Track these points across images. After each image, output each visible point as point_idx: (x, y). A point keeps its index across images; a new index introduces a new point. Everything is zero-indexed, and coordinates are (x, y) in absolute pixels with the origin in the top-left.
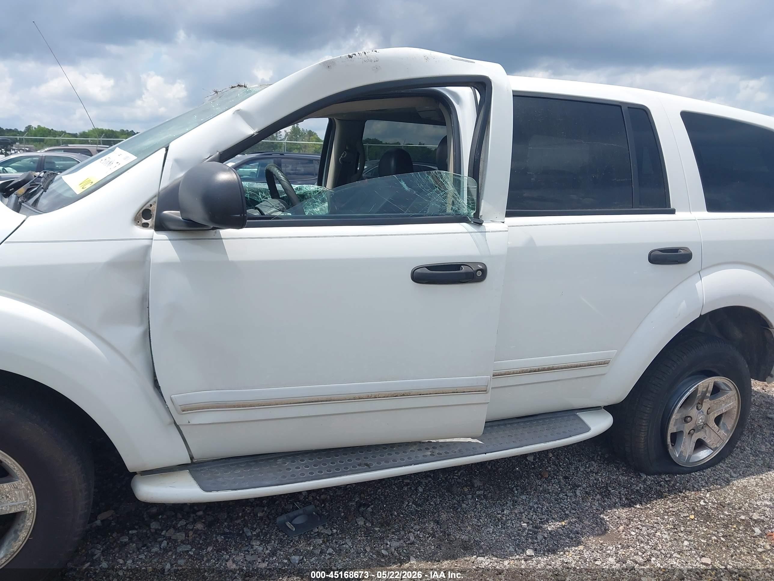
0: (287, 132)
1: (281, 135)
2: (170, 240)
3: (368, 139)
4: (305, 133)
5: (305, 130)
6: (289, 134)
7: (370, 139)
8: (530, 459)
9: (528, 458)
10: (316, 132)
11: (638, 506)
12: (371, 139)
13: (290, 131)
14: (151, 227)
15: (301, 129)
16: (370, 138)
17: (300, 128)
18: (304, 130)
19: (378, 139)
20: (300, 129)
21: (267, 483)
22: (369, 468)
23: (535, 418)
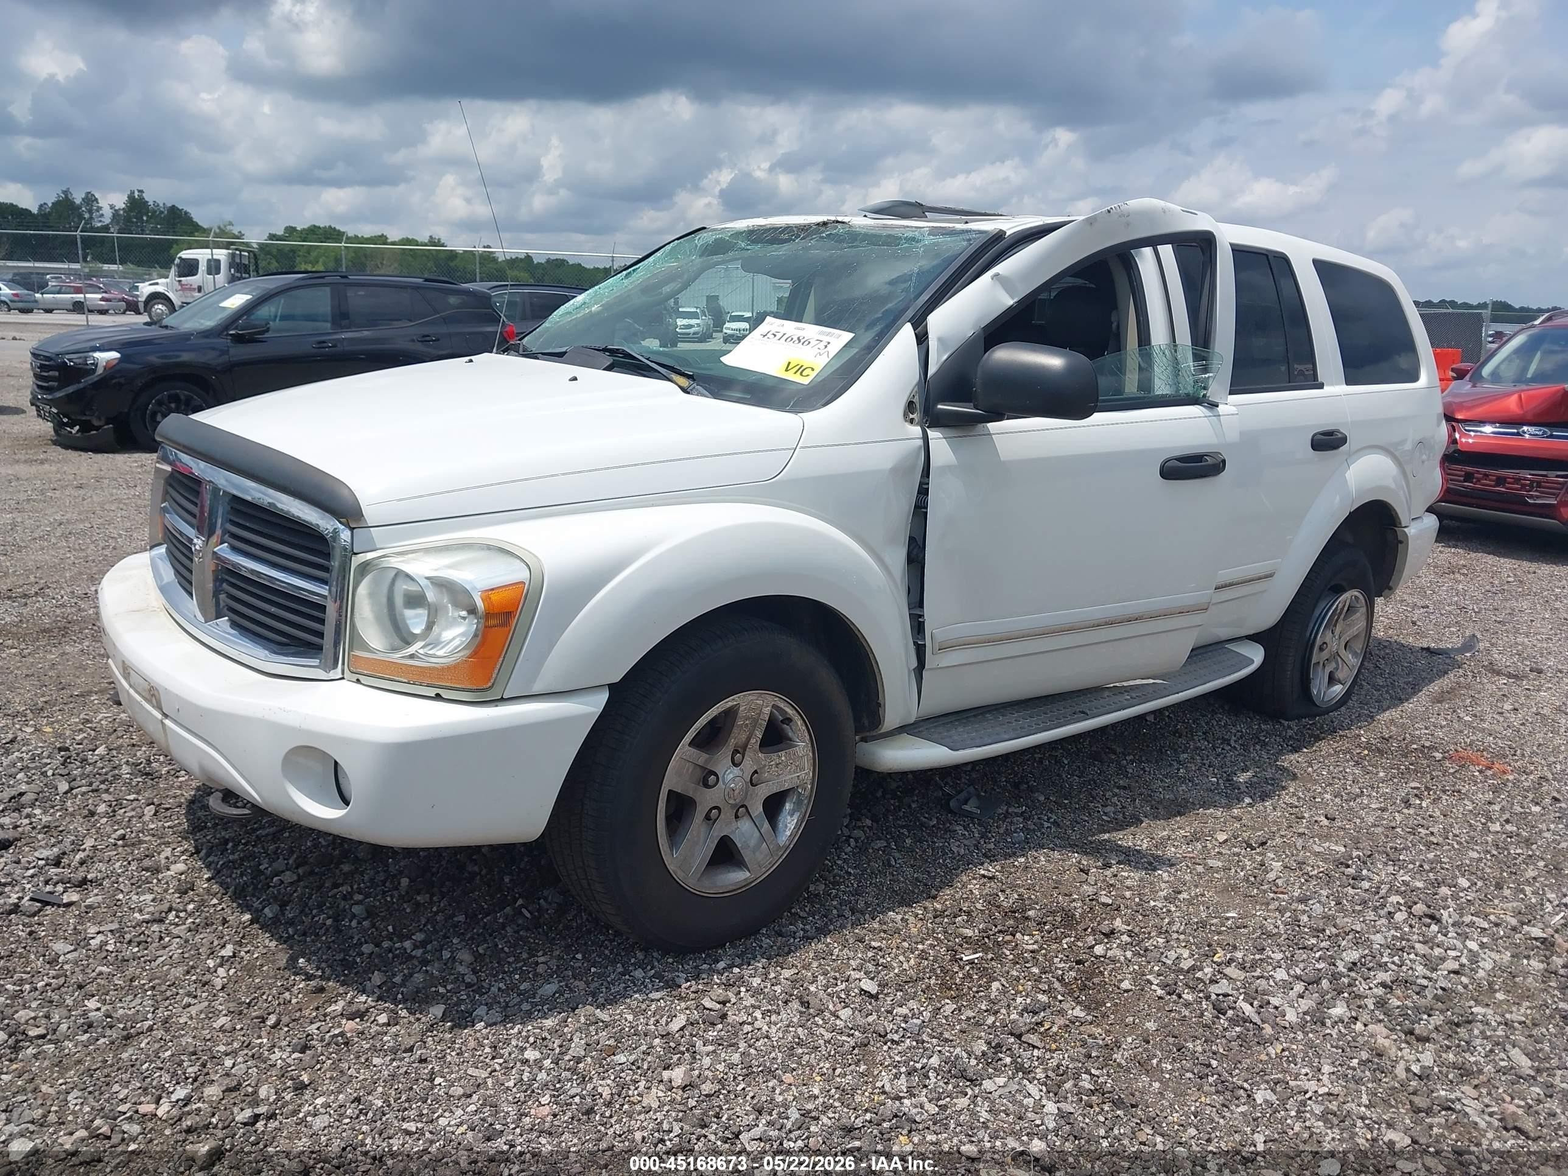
0: (117, 208)
1: (102, 215)
2: (945, 438)
3: (315, 226)
4: (163, 212)
5: (161, 205)
6: (121, 212)
7: (319, 227)
8: (1151, 718)
9: (1148, 718)
10: (188, 210)
11: (1305, 750)
12: (322, 226)
13: (124, 206)
14: (917, 424)
15: (151, 203)
16: (317, 225)
17: (147, 199)
18: (158, 205)
19: (337, 228)
20: (147, 202)
21: (1006, 737)
22: (1086, 716)
23: (1211, 648)
